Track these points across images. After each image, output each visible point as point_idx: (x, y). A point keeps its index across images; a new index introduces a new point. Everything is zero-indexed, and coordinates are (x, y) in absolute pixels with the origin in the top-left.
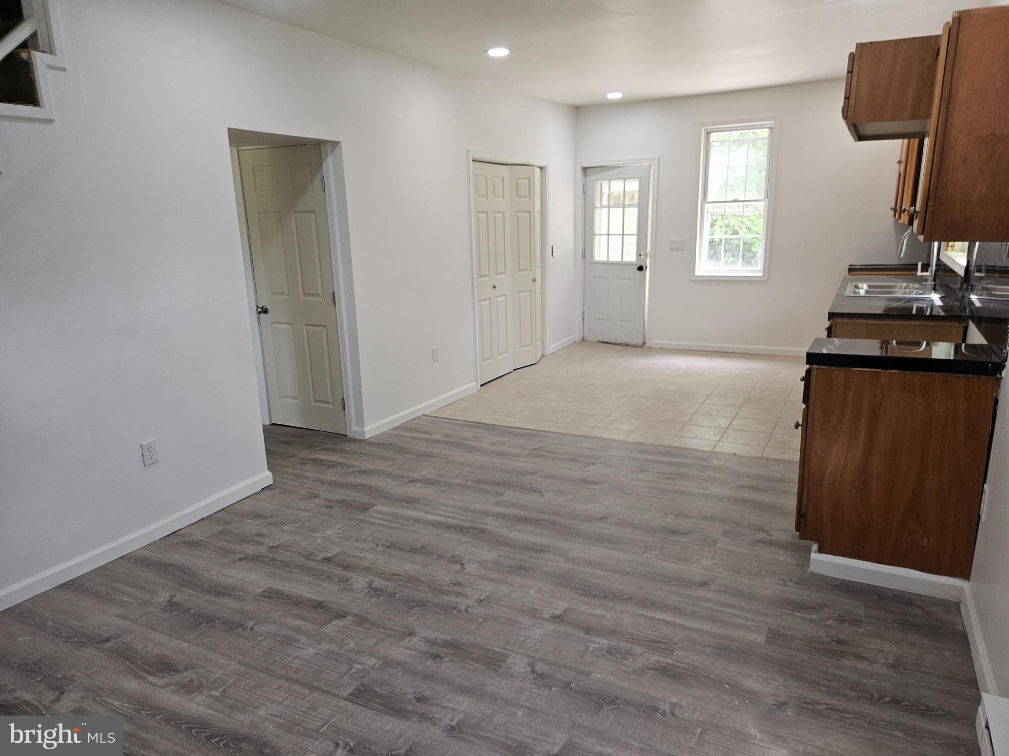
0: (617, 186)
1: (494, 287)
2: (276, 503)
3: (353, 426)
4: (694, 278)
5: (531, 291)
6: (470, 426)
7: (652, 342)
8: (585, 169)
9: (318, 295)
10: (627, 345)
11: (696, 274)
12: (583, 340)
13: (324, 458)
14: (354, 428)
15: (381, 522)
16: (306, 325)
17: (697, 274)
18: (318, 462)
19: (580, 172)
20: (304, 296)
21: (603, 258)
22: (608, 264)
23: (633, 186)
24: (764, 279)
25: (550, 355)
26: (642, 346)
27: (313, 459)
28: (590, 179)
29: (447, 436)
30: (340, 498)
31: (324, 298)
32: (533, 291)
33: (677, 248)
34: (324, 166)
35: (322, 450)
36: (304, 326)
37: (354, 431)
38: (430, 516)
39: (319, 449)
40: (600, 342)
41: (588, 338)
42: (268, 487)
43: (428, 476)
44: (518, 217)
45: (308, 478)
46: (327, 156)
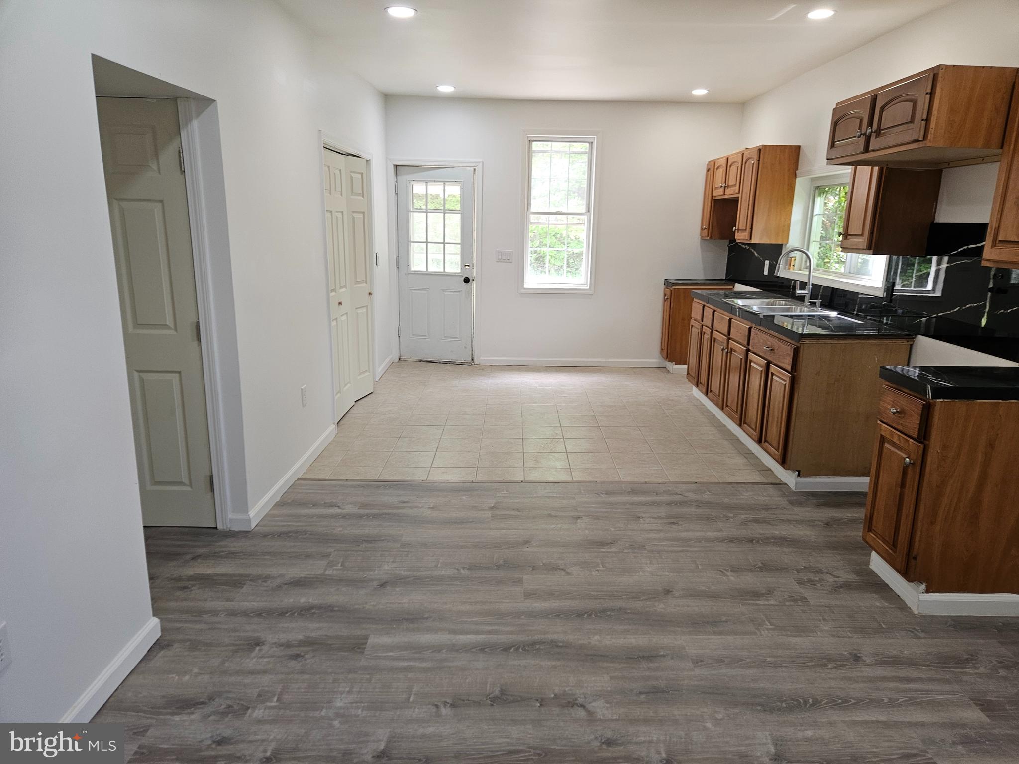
0: (435, 189)
1: (340, 304)
2: (196, 670)
3: (229, 513)
4: (522, 291)
5: (367, 306)
6: (378, 487)
7: (480, 359)
8: (396, 166)
9: (165, 326)
10: (453, 363)
11: (524, 287)
12: (399, 359)
13: (209, 571)
14: (230, 516)
15: (405, 664)
16: (137, 371)
17: (526, 286)
18: (207, 581)
19: (392, 170)
20: (135, 328)
21: (422, 268)
22: (427, 274)
23: (454, 190)
24: (591, 292)
25: (379, 379)
26: (470, 364)
27: (191, 576)
28: (403, 178)
29: (363, 506)
30: (300, 637)
31: (176, 329)
32: (369, 307)
33: (503, 258)
34: (183, 134)
35: (193, 558)
36: (135, 372)
37: (231, 520)
38: (462, 637)
39: (188, 557)
40: (421, 361)
41: (406, 356)
42: (159, 646)
43: (397, 572)
44: (354, 218)
45: (214, 613)
46: (190, 120)
